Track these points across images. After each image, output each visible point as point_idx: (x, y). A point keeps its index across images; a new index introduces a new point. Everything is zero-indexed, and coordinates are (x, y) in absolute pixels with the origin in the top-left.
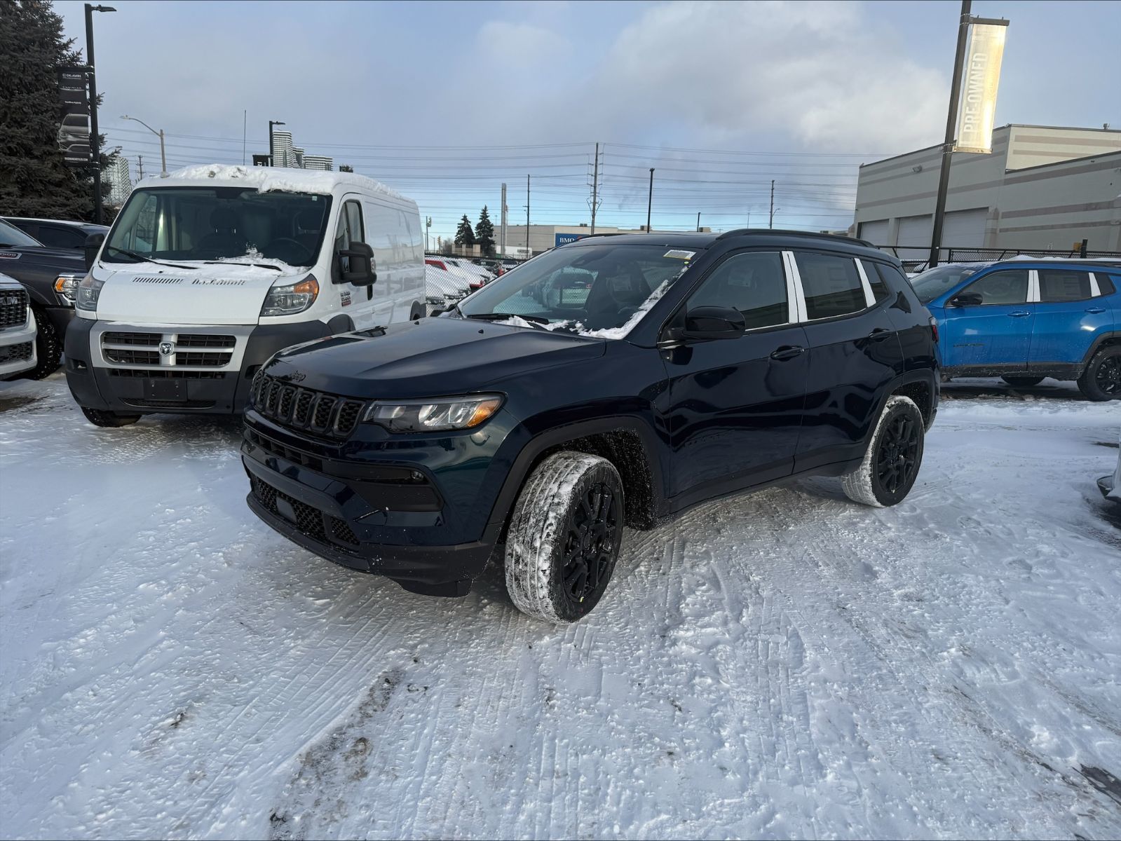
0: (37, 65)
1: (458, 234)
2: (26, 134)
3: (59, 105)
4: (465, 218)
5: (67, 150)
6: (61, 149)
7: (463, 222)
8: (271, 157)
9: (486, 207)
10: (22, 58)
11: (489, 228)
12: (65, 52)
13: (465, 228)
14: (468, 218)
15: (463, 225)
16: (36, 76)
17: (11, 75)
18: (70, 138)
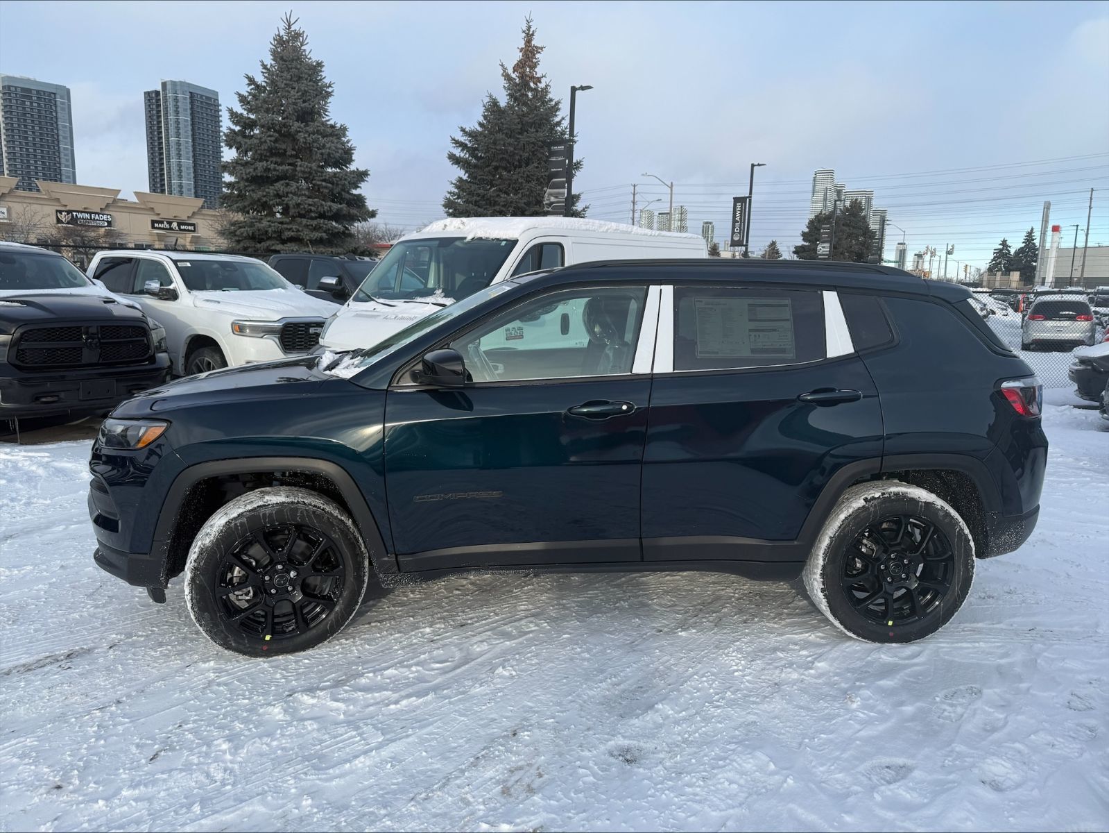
0: (533, 143)
1: (993, 260)
2: (521, 199)
3: (546, 174)
4: (1004, 243)
5: (550, 209)
6: (546, 209)
7: (1001, 247)
8: (750, 197)
9: (1032, 229)
10: (523, 138)
11: (1034, 253)
12: (559, 129)
13: (1002, 253)
14: (1008, 243)
15: (1001, 250)
16: (533, 152)
17: (515, 153)
18: (553, 199)
